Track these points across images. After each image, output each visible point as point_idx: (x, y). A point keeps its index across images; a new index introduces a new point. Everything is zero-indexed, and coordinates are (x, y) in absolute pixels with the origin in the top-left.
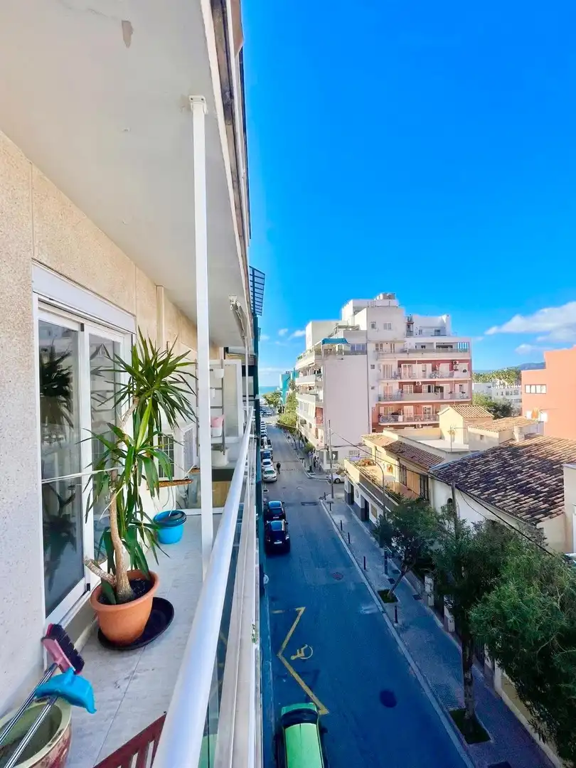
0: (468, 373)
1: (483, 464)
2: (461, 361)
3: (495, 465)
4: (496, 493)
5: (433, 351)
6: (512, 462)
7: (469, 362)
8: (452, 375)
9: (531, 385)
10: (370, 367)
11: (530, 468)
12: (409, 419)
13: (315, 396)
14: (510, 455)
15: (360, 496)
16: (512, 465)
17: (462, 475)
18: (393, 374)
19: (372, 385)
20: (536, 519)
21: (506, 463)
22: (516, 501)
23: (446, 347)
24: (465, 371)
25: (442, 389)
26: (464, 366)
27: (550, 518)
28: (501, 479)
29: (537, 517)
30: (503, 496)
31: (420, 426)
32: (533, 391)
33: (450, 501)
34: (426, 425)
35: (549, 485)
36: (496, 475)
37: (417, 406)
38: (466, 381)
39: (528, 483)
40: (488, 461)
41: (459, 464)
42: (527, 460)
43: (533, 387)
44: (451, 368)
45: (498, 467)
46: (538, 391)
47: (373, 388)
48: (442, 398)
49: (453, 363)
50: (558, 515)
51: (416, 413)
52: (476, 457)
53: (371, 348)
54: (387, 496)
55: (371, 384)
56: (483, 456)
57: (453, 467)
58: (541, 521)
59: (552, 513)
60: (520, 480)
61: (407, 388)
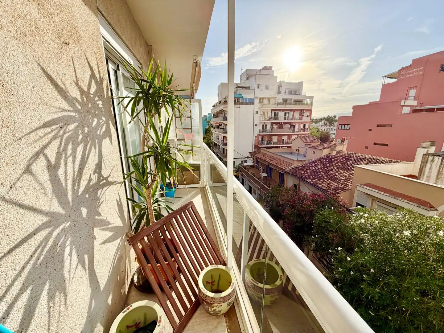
0: (309, 117)
1: (313, 167)
2: (307, 110)
3: (320, 167)
4: (318, 180)
5: (290, 104)
6: (328, 165)
7: (310, 111)
8: (301, 119)
9: (342, 125)
10: (255, 113)
11: (337, 168)
12: (275, 143)
13: (223, 130)
14: (327, 162)
15: (247, 184)
16: (328, 167)
17: (302, 172)
18: (268, 117)
19: (256, 124)
20: (337, 192)
21: (325, 166)
22: (328, 184)
23: (299, 101)
24: (307, 116)
25: (294, 126)
26: (308, 113)
27: (344, 192)
28: (322, 174)
29: (338, 191)
30: (322, 182)
31: (280, 147)
32: (343, 128)
33: (295, 186)
34: (283, 147)
35: (346, 176)
36: (319, 172)
37: (280, 136)
38: (307, 122)
39: (335, 175)
40: (316, 165)
41: (301, 166)
42: (336, 164)
43: (343, 126)
44: (301, 114)
45: (321, 168)
46: (346, 128)
47: (256, 125)
48: (294, 131)
49: (301, 111)
50: (348, 190)
51: (278, 140)
52: (310, 163)
53: (257, 101)
54: (262, 183)
55: (255, 123)
56: (314, 162)
57: (298, 168)
58: (339, 193)
59: (345, 189)
60: (331, 174)
61: (276, 126)
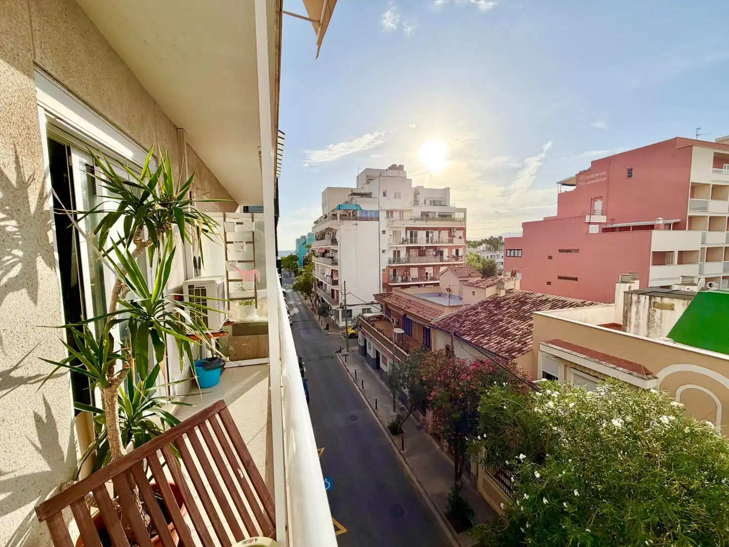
0: (463, 239)
1: (473, 315)
2: (458, 229)
3: (483, 315)
4: (483, 337)
5: (434, 219)
6: (495, 312)
7: (464, 229)
8: (451, 241)
9: (511, 250)
10: (381, 233)
11: (509, 317)
12: (414, 280)
13: (331, 260)
14: (494, 307)
15: (372, 347)
16: (496, 314)
17: (457, 325)
18: (402, 239)
19: (384, 249)
20: (513, 356)
21: (491, 313)
22: (498, 343)
23: (446, 216)
24: (460, 238)
25: (441, 253)
26: (460, 233)
27: (523, 354)
28: (487, 327)
29: (513, 354)
30: (489, 340)
31: (423, 286)
32: (512, 255)
33: (447, 348)
34: (427, 284)
35: (523, 329)
36: (483, 324)
37: (421, 268)
38: (461, 247)
39: (508, 328)
40: (478, 312)
41: (455, 316)
42: (506, 310)
43: (512, 251)
44: (450, 235)
45: (485, 317)
46: (516, 255)
47: (383, 252)
48: (442, 260)
49: (450, 229)
50: (528, 352)
51: (420, 274)
52: (469, 310)
53: (383, 215)
54: (396, 346)
55: (382, 248)
56: (474, 308)
57: (451, 318)
58: (516, 358)
59: (524, 351)
60: (502, 326)
61: (414, 253)
